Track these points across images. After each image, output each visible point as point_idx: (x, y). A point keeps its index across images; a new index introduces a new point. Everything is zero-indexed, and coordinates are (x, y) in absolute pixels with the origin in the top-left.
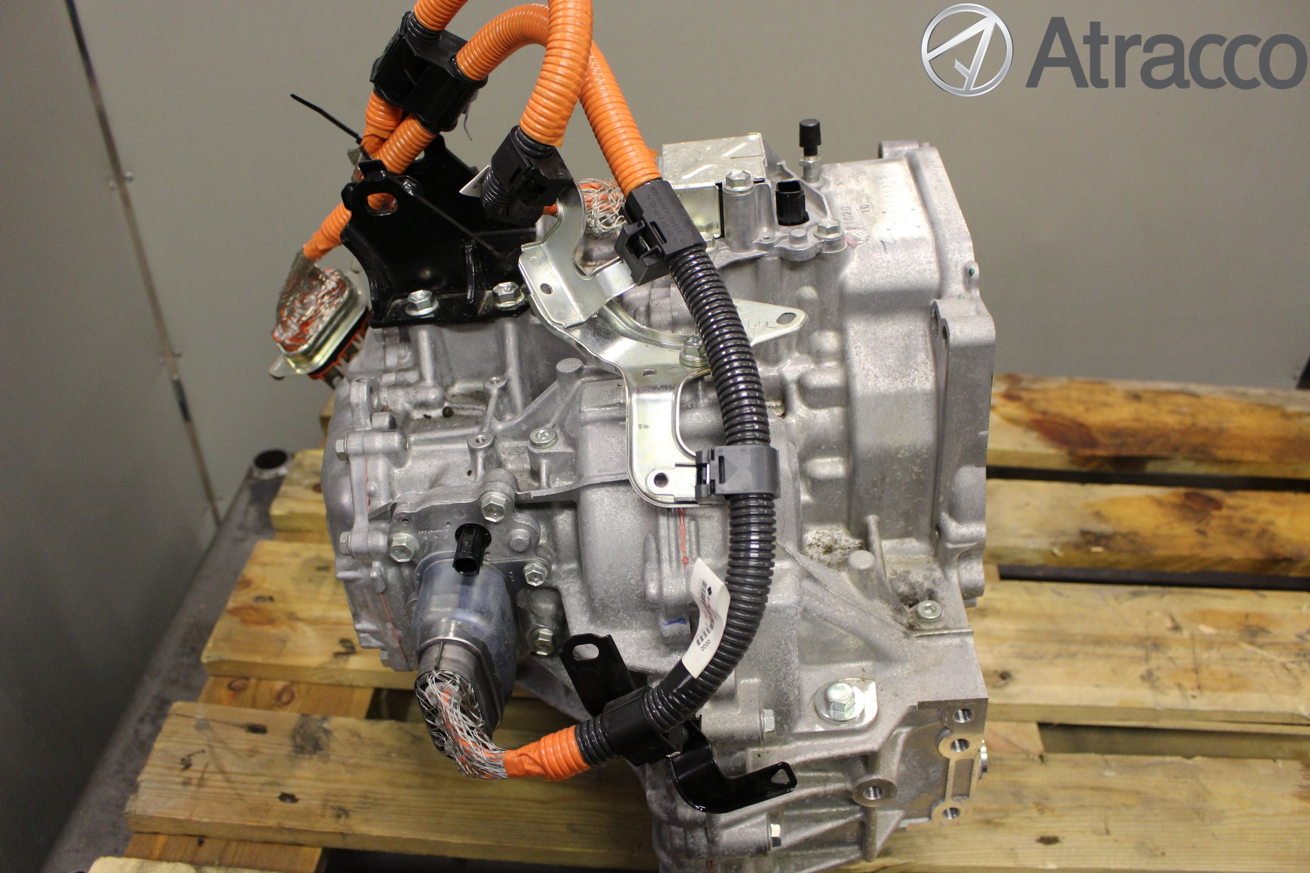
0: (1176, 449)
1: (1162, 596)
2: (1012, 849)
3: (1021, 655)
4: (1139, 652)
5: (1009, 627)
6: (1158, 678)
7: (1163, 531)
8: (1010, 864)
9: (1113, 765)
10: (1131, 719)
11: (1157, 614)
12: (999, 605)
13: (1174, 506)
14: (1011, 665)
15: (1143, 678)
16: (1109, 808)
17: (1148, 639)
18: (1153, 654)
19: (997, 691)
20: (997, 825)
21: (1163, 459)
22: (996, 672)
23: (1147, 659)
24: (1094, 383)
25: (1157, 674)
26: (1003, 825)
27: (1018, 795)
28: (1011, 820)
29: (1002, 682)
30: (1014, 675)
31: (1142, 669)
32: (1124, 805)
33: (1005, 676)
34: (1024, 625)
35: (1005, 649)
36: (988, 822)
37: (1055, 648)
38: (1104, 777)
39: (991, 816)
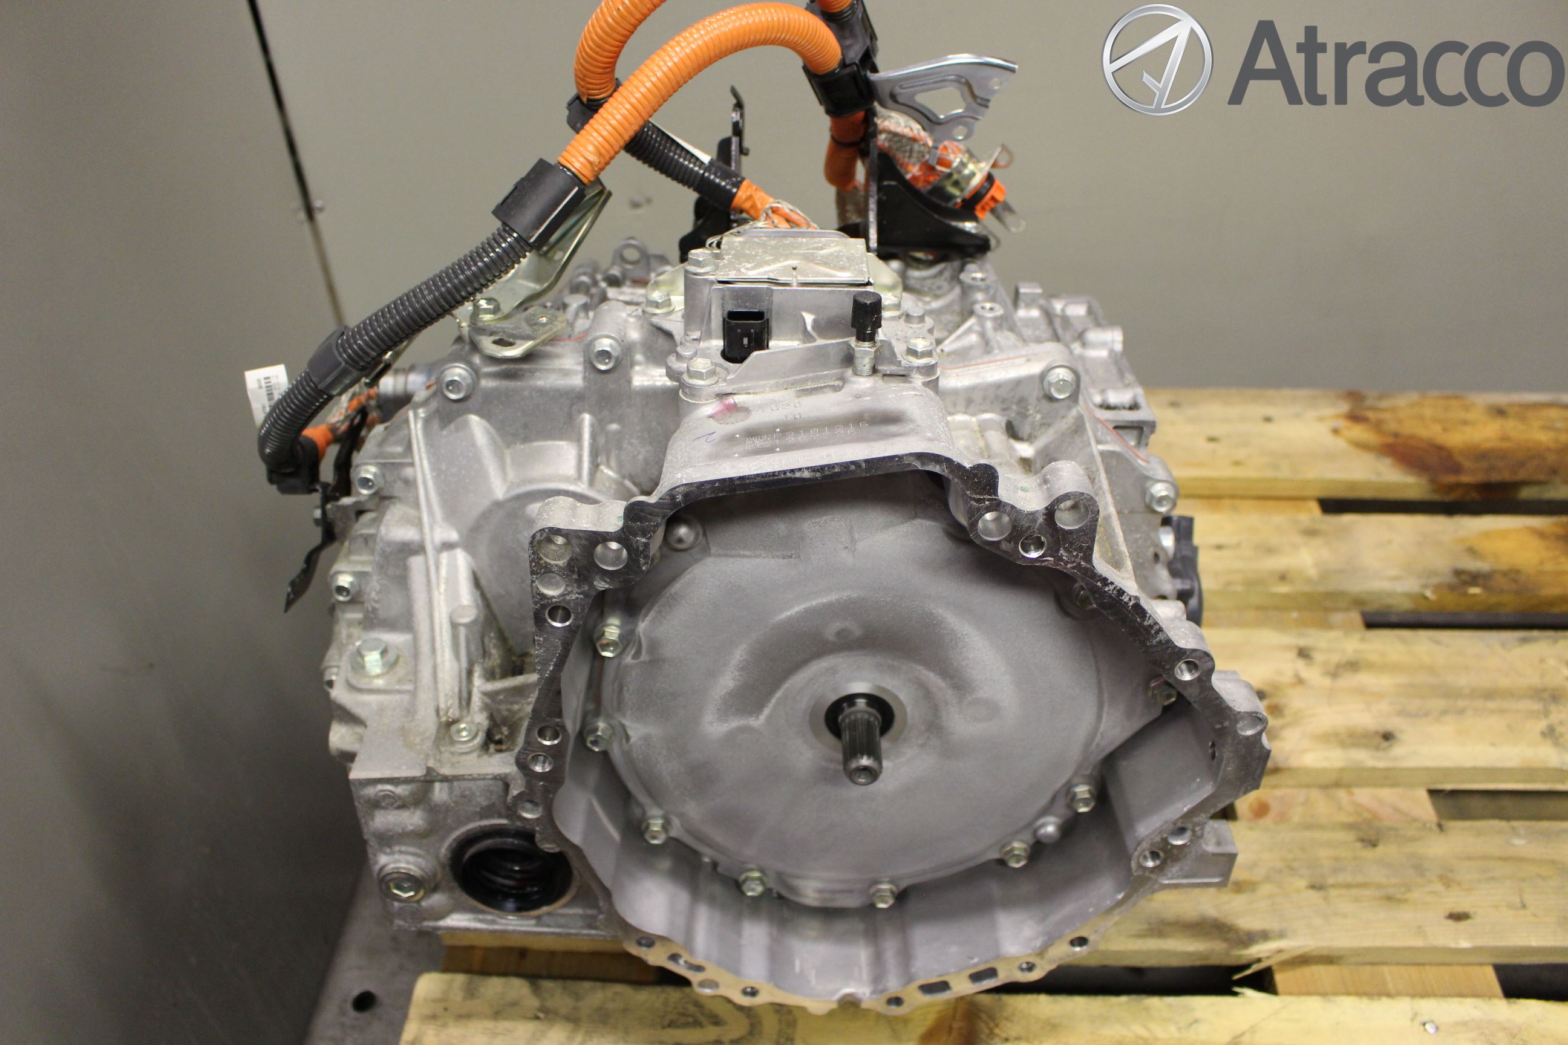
0: (1554, 471)
1: (1556, 641)
2: (1419, 927)
3: (1403, 713)
4: (1537, 706)
5: (1384, 682)
6: (1562, 735)
7: (1549, 567)
8: (1419, 943)
9: (1522, 832)
10: (1533, 781)
11: (1552, 662)
12: (1373, 657)
13: (1558, 537)
14: (1392, 723)
15: (1543, 734)
16: (1523, 880)
17: (1544, 690)
18: (1553, 708)
19: (1380, 754)
20: (1400, 901)
21: (1539, 483)
22: (1377, 733)
23: (1546, 714)
24: (1447, 398)
25: (1560, 729)
26: (1405, 901)
27: (1419, 867)
28: (1415, 895)
29: (1385, 744)
30: (1398, 735)
31: (1543, 724)
32: (1540, 876)
33: (1387, 737)
34: (1402, 679)
35: (1384, 706)
36: (1389, 898)
37: (1441, 703)
38: (1513, 845)
39: (1391, 891)
